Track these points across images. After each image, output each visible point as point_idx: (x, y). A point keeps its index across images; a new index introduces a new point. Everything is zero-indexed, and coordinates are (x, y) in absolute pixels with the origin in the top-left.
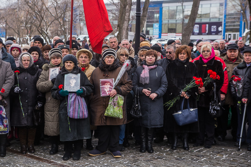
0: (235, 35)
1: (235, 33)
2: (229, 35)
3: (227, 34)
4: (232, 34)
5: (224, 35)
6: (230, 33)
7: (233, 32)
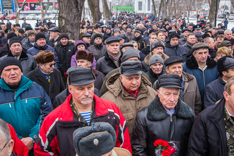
0: (10, 11)
1: (10, 10)
2: (6, 11)
3: (5, 10)
4: (8, 10)
5: (3, 11)
6: (6, 10)
7: (8, 9)
